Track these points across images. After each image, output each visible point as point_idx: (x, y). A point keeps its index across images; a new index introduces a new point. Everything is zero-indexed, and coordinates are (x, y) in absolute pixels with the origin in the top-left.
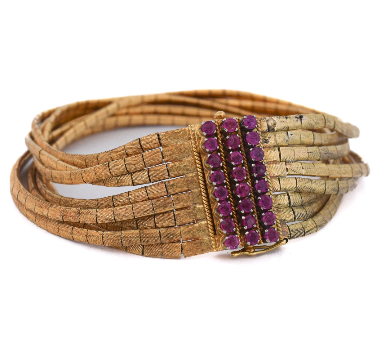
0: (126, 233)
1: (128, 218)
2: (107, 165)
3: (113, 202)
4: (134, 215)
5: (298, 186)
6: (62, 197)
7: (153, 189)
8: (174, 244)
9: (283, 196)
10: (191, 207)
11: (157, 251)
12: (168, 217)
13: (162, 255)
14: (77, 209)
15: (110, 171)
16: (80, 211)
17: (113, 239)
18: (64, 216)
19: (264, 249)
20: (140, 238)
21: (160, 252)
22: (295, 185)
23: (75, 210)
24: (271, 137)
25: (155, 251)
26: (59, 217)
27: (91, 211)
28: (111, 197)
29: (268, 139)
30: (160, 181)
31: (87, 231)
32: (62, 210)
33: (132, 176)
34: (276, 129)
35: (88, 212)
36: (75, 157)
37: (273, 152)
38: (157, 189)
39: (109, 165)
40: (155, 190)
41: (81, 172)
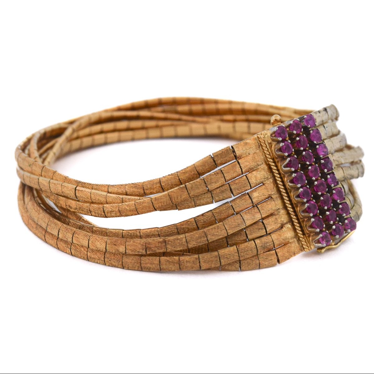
0: (223, 251)
1: (221, 237)
2: (184, 187)
3: (196, 223)
4: (227, 232)
6: (123, 230)
7: (237, 203)
8: (268, 252)
10: (275, 213)
11: (254, 263)
12: (258, 227)
13: (260, 267)
14: (161, 239)
15: (188, 193)
16: (166, 239)
17: (211, 260)
18: (147, 248)
20: (238, 253)
21: (257, 263)
22: (343, 175)
23: (160, 240)
25: (252, 263)
26: (141, 250)
27: (179, 237)
28: (193, 220)
30: (242, 193)
31: (179, 258)
32: (144, 243)
33: (211, 194)
35: (175, 239)
36: (126, 187)
38: (242, 202)
39: (186, 187)
40: (241, 203)
41: (151, 200)
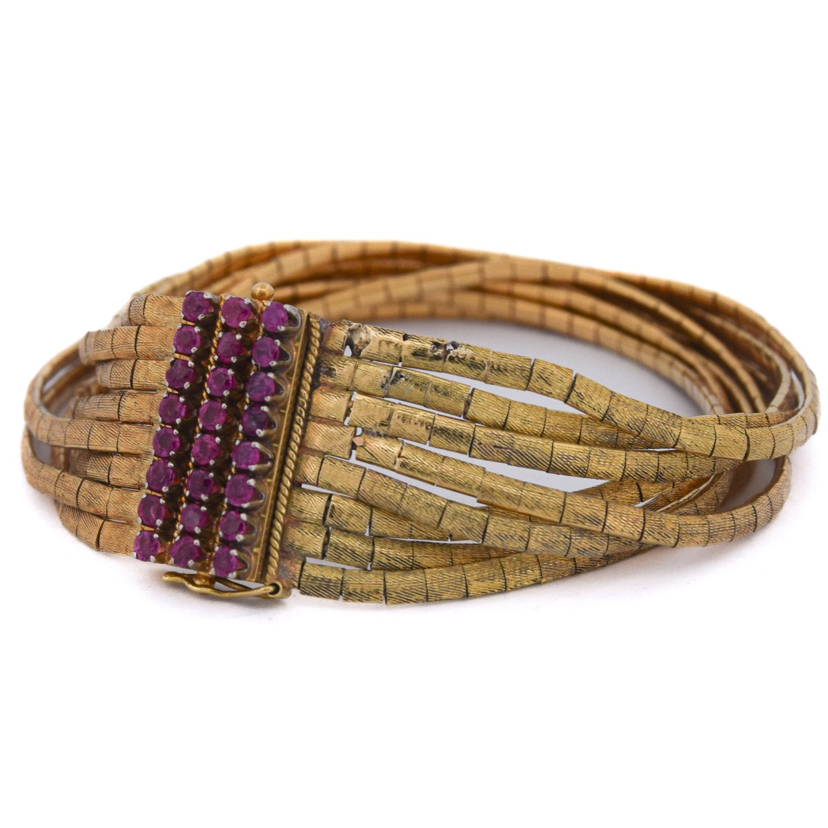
5: (362, 488)
9: (316, 498)
19: (234, 590)
22: (355, 485)
24: (345, 366)
29: (334, 370)
34: (363, 354)
37: (335, 399)
